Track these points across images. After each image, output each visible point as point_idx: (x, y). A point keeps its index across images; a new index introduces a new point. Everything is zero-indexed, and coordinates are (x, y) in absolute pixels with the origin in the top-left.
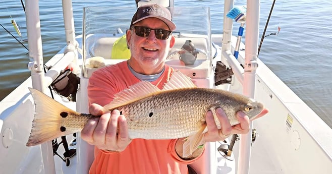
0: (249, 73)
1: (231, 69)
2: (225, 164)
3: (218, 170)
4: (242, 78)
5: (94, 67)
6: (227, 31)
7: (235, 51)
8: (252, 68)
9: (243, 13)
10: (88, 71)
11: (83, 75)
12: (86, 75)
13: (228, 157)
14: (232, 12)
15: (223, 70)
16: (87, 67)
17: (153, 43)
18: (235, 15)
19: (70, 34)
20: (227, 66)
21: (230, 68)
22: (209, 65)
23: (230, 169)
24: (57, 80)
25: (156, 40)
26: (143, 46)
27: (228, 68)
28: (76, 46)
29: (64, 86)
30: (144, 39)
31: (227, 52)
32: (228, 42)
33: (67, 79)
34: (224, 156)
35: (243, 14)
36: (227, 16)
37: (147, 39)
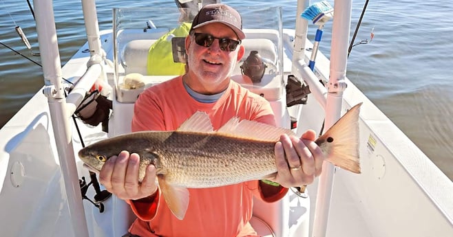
0: (334, 95)
1: (308, 86)
2: (299, 203)
3: (291, 213)
4: (325, 102)
5: (132, 88)
6: (301, 35)
7: (310, 61)
8: (338, 90)
9: (323, 12)
10: (123, 93)
11: (117, 98)
12: (120, 99)
13: (302, 194)
14: (308, 11)
15: (297, 87)
16: (121, 89)
17: (216, 55)
18: (313, 14)
19: (93, 40)
20: (302, 82)
21: (306, 85)
22: (280, 83)
23: (305, 210)
24: (82, 106)
25: (219, 51)
26: (204, 58)
27: (303, 85)
28: (103, 57)
29: (92, 113)
30: (206, 49)
31: (300, 61)
32: (302, 49)
33: (95, 103)
34: (296, 193)
35: (323, 14)
36: (302, 16)
37: (209, 49)
